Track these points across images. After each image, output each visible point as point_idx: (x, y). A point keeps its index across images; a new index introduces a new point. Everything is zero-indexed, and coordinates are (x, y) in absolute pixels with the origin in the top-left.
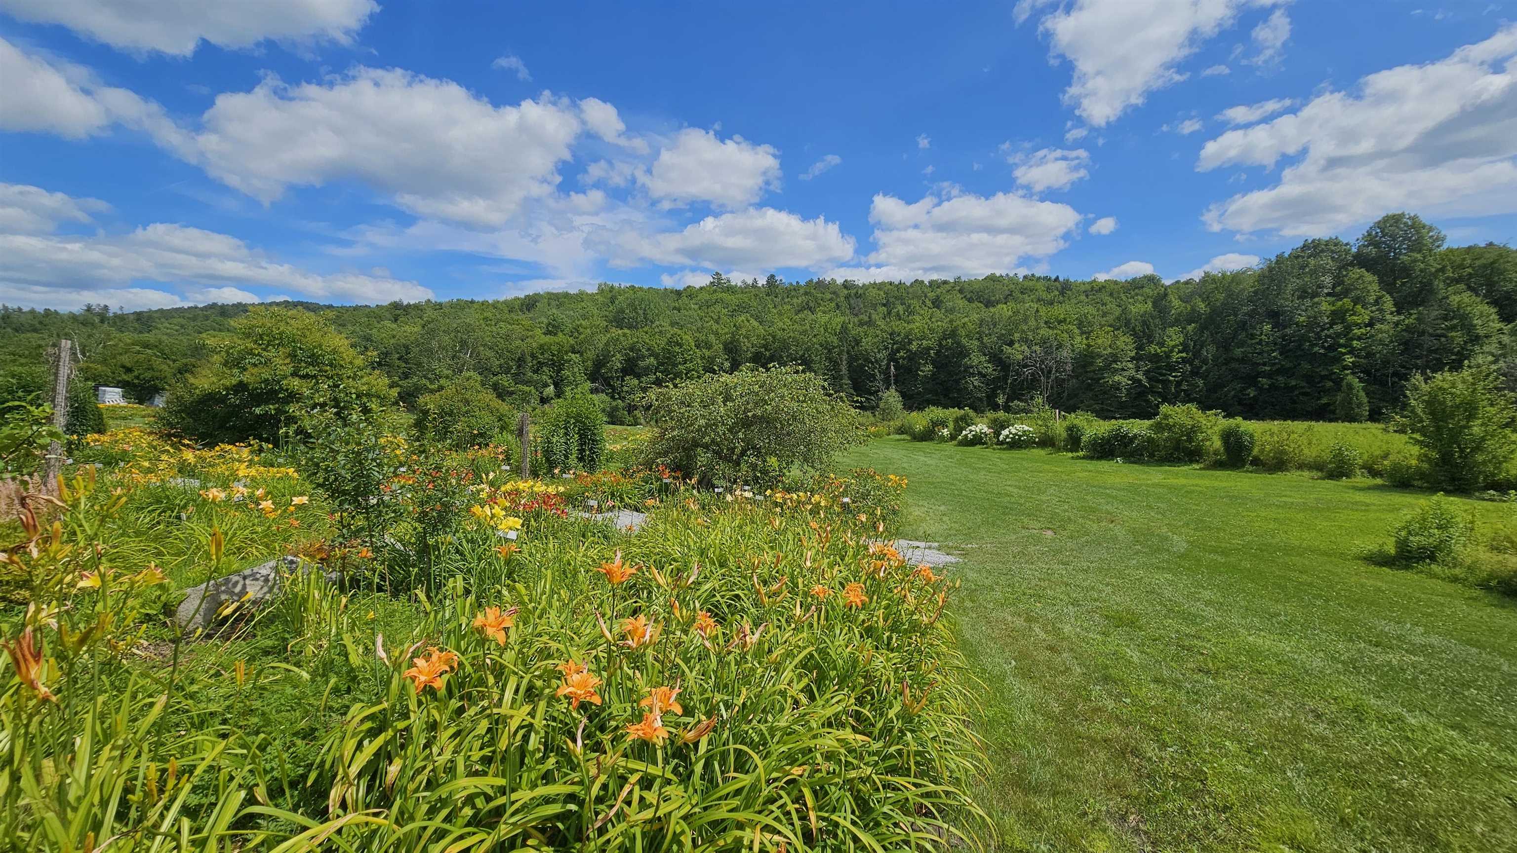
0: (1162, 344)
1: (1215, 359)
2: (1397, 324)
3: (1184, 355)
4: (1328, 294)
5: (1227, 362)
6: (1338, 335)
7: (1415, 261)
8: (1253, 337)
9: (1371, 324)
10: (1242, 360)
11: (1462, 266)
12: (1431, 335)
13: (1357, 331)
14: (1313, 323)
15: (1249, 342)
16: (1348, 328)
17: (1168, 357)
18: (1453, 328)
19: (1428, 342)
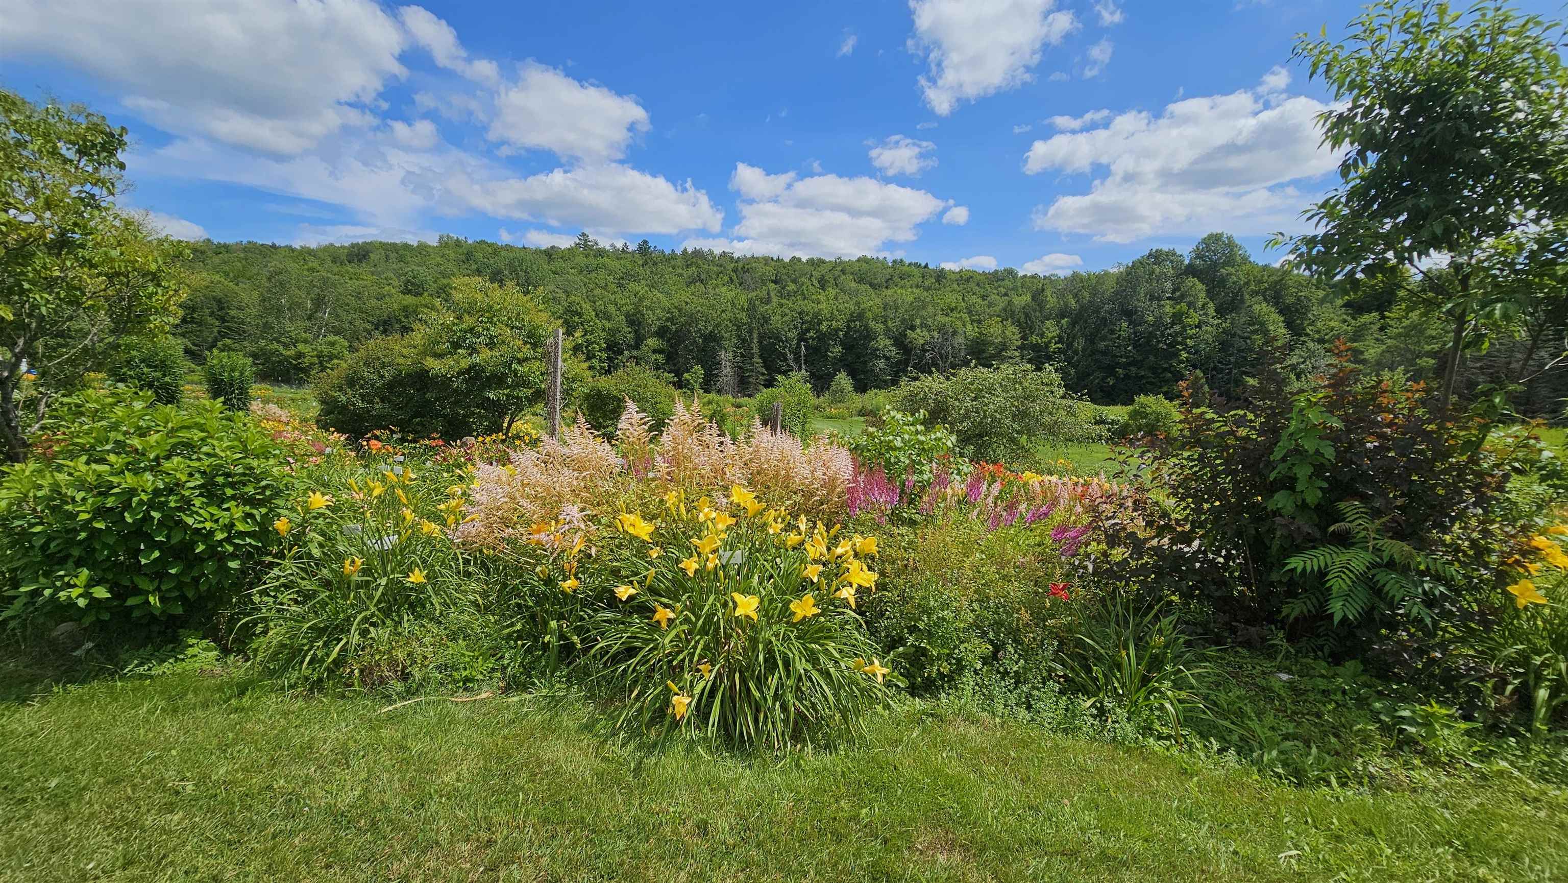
0: (1042, 335)
1: (1084, 350)
2: (1218, 325)
3: (1060, 346)
4: (1168, 298)
5: (1093, 353)
6: (1177, 333)
7: (1231, 274)
8: (1112, 332)
9: (1199, 326)
10: (1104, 353)
11: (1261, 282)
12: (1241, 337)
13: (1190, 332)
14: (1158, 323)
15: (1110, 336)
16: (1184, 329)
17: (1047, 345)
18: (1255, 332)
19: (1239, 343)
